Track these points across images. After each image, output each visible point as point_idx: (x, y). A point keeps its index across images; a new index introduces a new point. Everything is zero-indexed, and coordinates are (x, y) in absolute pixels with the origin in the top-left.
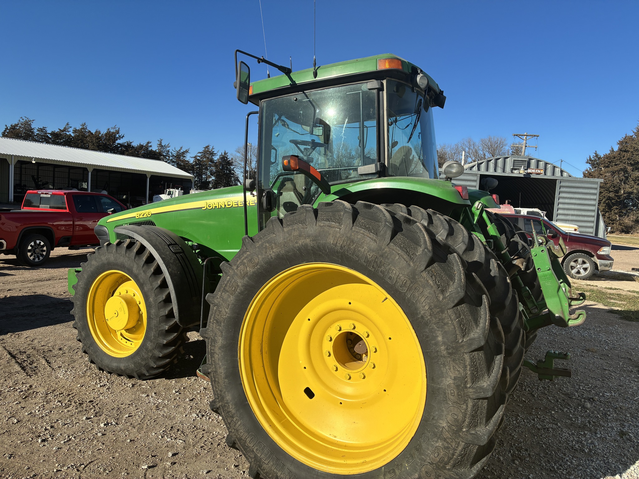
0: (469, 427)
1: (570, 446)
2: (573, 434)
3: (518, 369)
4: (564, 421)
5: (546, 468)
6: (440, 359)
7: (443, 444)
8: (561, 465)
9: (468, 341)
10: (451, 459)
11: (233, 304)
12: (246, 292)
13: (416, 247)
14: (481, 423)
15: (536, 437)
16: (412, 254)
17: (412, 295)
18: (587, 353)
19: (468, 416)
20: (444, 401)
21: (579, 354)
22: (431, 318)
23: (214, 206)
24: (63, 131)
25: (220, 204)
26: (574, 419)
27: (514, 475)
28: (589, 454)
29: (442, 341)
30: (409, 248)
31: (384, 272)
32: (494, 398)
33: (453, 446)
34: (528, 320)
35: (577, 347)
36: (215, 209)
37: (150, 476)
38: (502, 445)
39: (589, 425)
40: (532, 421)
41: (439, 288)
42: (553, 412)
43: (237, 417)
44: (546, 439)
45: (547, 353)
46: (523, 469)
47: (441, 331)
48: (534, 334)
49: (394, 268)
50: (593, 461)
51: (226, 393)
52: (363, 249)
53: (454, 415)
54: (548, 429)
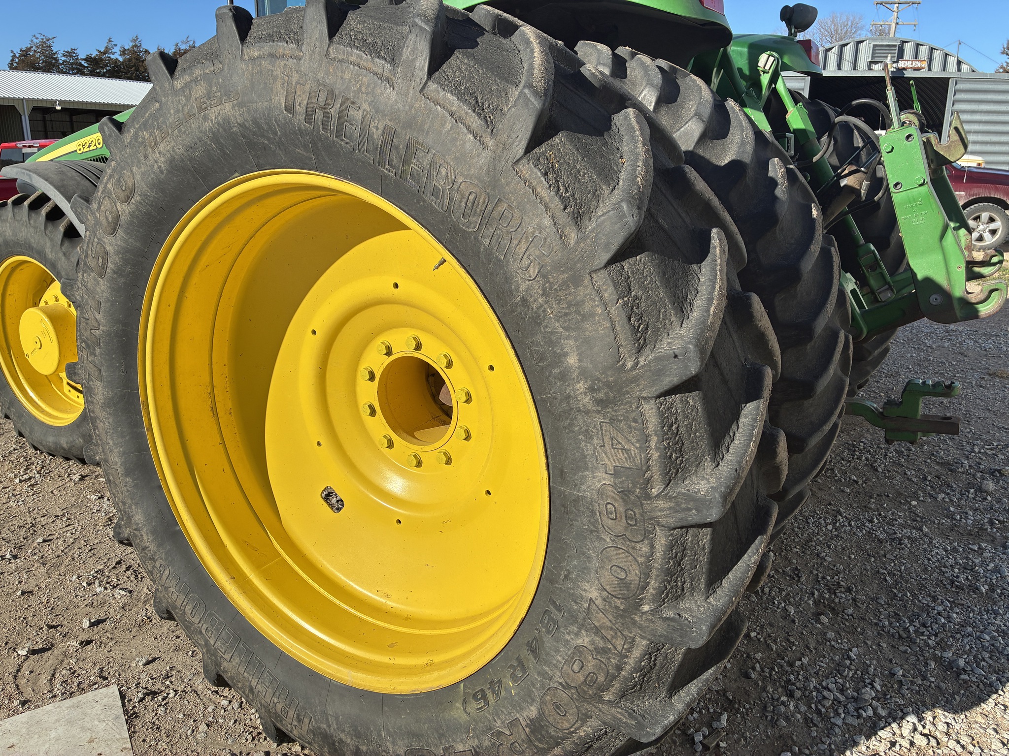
0: (661, 599)
1: (948, 578)
2: (955, 550)
3: (828, 427)
4: (936, 522)
5: (889, 631)
6: (575, 418)
7: (592, 642)
8: (924, 625)
9: (652, 364)
10: (614, 678)
11: (108, 300)
12: (128, 269)
13: (505, 90)
14: (693, 589)
15: (873, 559)
16: (491, 112)
17: (495, 237)
18: (990, 380)
19: (654, 572)
20: (592, 531)
21: (974, 383)
22: (546, 302)
24: (105, 53)
26: (959, 517)
27: (816, 649)
28: (989, 598)
29: (578, 368)
30: (482, 92)
31: (419, 175)
32: (736, 518)
33: (619, 648)
34: (864, 313)
35: (972, 369)
37: (27, 673)
38: (796, 578)
39: (991, 529)
40: (867, 524)
41: (565, 208)
42: (914, 503)
43: (162, 559)
44: (894, 562)
45: (908, 383)
46: (838, 636)
47: (576, 340)
48: (884, 347)
49: (441, 162)
50: (997, 614)
51: (133, 507)
52: (360, 113)
53: (618, 570)
54: (900, 540)
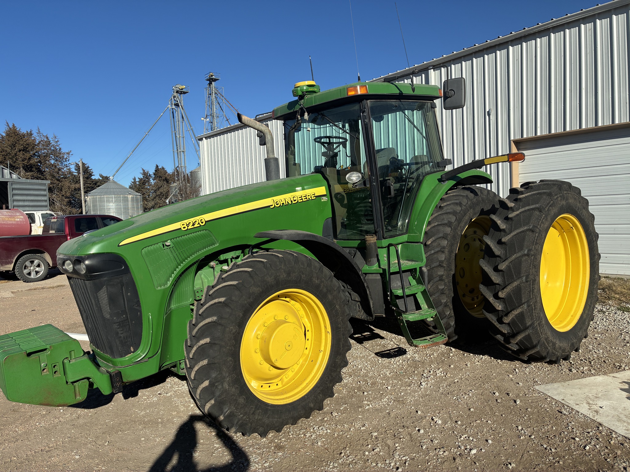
23: (281, 203)
25: (286, 200)
36: (282, 206)
